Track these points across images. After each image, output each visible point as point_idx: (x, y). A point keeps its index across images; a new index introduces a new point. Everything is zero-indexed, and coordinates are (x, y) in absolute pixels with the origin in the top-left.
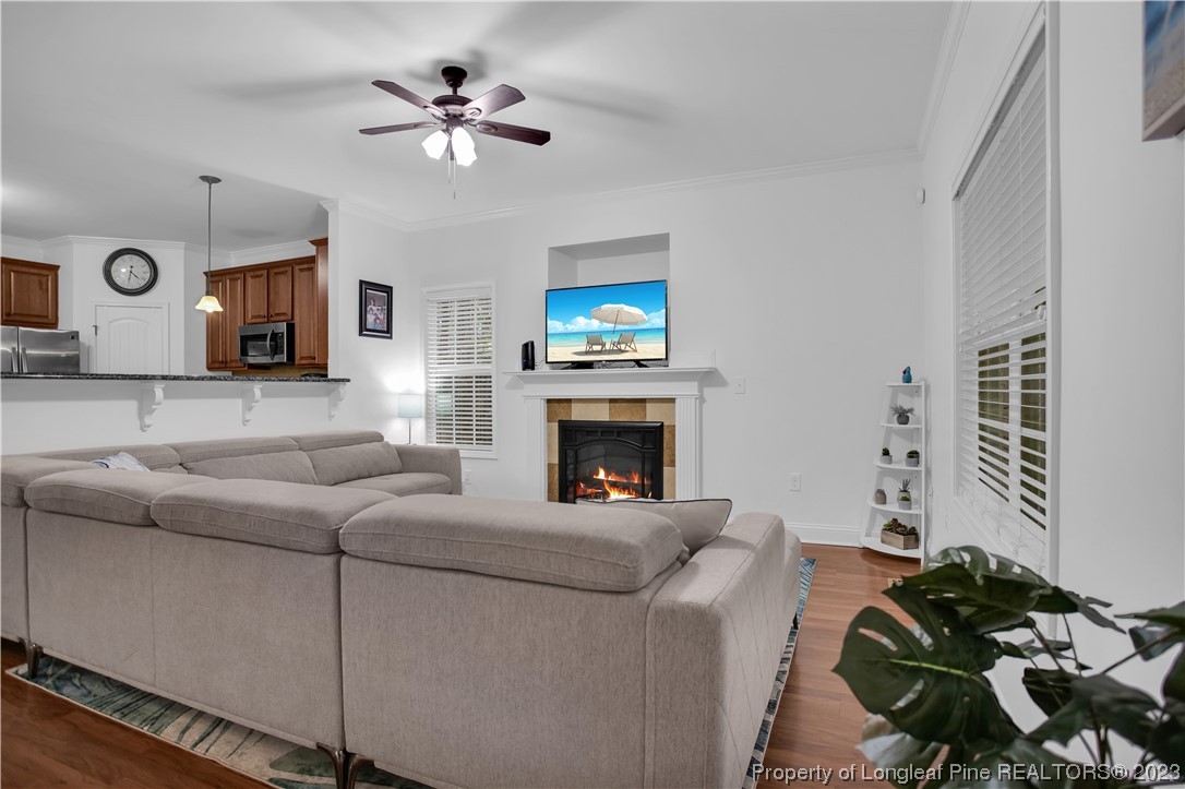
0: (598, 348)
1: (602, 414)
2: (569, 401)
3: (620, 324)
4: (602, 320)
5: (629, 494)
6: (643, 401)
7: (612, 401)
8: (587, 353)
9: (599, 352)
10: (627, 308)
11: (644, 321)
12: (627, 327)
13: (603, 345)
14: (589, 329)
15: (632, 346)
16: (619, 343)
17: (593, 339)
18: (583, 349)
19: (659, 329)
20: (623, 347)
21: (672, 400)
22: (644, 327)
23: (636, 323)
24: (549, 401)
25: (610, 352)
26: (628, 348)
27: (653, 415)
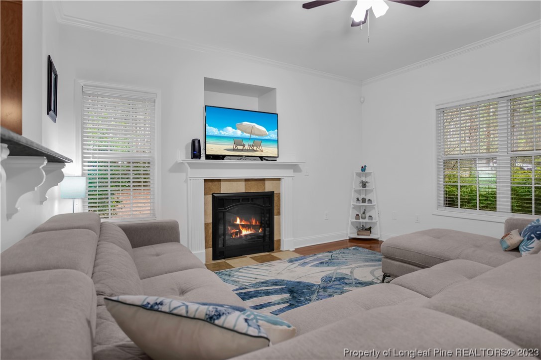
0: (241, 147)
1: (241, 188)
2: (219, 181)
3: (254, 134)
4: (243, 131)
5: (251, 231)
6: (263, 180)
7: (246, 180)
8: (234, 150)
9: (242, 150)
10: (257, 126)
11: (266, 135)
12: (257, 137)
13: (244, 146)
14: (235, 136)
15: (260, 148)
16: (253, 146)
17: (238, 141)
18: (231, 147)
19: (274, 141)
20: (255, 148)
21: (279, 179)
22: (266, 138)
23: (262, 135)
24: (206, 181)
25: (248, 150)
26: (258, 149)
27: (268, 187)
